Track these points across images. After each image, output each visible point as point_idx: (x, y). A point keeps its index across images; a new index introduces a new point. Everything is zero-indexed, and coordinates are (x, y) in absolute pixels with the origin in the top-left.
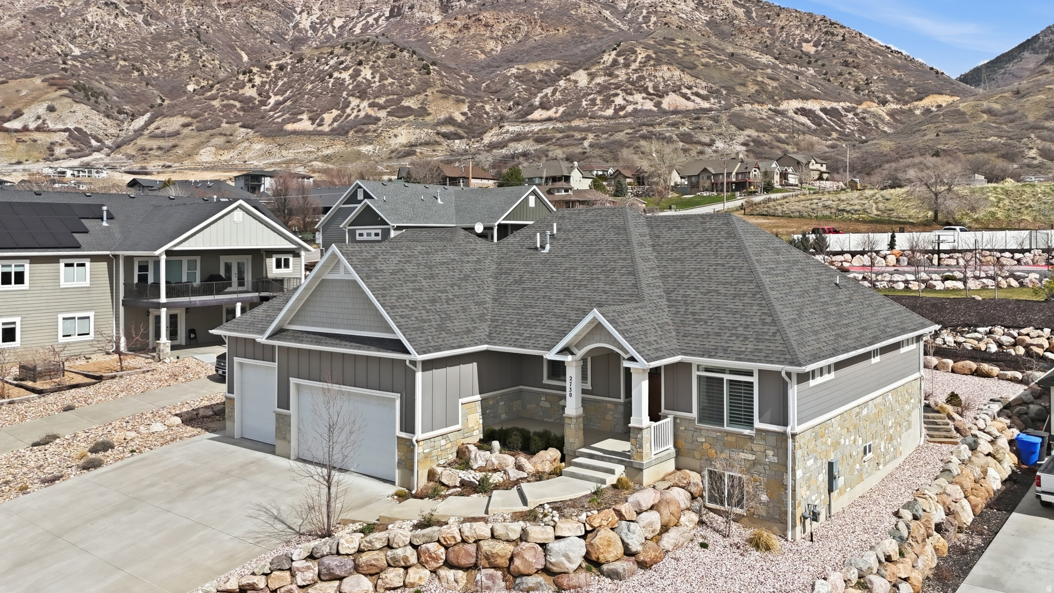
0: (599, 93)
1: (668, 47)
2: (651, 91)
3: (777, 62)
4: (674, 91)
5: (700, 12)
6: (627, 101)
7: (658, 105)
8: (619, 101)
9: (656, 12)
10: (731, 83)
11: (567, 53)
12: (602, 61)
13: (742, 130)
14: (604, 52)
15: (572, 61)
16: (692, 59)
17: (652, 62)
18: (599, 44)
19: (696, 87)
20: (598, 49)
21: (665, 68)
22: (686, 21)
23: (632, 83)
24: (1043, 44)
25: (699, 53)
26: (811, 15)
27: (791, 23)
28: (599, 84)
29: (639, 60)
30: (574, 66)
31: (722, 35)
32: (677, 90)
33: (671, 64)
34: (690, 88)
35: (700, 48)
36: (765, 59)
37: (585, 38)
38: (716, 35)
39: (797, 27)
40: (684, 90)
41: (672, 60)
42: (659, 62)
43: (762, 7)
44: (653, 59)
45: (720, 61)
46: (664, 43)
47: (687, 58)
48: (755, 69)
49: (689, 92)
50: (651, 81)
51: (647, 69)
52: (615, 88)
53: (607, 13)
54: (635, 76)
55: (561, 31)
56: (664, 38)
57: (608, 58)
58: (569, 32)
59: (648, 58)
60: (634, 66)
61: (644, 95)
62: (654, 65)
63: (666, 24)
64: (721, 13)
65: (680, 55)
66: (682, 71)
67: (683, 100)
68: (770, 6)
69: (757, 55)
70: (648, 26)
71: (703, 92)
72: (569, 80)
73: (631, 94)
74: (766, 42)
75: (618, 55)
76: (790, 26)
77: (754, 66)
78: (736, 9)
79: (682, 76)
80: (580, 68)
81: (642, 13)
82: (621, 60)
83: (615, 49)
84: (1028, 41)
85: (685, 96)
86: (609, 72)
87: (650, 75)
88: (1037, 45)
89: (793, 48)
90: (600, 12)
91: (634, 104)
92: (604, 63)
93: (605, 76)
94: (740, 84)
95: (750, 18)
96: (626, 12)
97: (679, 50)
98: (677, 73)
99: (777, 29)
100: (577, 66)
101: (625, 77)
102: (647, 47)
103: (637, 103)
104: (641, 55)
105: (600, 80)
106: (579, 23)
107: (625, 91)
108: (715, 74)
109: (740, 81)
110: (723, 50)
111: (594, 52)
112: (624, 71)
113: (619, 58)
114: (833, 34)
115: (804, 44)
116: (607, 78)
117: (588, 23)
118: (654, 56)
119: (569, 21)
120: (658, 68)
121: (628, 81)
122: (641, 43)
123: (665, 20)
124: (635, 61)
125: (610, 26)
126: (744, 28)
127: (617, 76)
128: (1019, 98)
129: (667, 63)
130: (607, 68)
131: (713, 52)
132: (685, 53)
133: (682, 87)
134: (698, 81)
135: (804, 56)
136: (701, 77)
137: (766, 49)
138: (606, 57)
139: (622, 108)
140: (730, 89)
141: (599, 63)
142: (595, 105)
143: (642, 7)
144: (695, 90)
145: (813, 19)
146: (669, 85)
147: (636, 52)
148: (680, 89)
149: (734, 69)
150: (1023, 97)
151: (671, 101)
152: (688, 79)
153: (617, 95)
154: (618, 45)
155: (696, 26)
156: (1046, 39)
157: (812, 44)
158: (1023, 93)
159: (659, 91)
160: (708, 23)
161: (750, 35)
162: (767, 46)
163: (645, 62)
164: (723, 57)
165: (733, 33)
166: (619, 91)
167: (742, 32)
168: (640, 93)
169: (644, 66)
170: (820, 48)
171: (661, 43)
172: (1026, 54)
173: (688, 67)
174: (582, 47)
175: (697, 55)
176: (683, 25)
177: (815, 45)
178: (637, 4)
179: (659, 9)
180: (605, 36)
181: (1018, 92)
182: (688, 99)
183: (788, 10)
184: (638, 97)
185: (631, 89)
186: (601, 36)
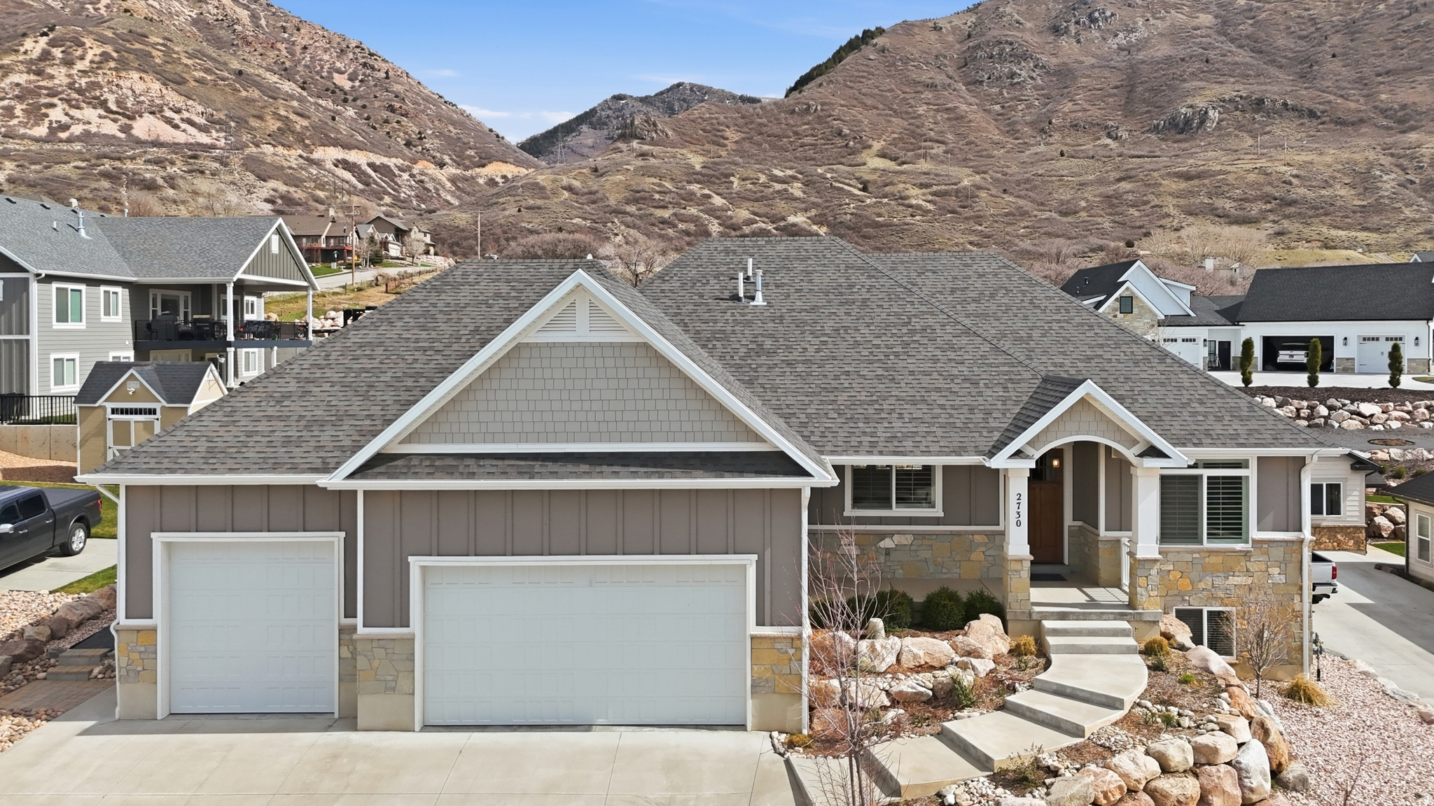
0: (20, 98)
1: (137, 46)
2: (114, 108)
3: (305, 94)
4: (152, 113)
5: (181, 3)
6: (72, 118)
7: (126, 129)
8: (57, 114)
10: (242, 114)
12: (22, 49)
13: (265, 181)
14: (24, 35)
16: (179, 69)
17: (112, 64)
18: (12, 21)
19: (188, 110)
20: (11, 30)
21: (135, 75)
22: (160, 12)
23: (80, 91)
25: (189, 62)
26: (343, 38)
27: (317, 44)
28: (18, 85)
29: (89, 56)
31: (218, 43)
32: (156, 111)
33: (146, 72)
34: (178, 111)
35: (190, 56)
36: (287, 86)
38: (208, 40)
39: (326, 51)
40: (169, 114)
41: (145, 64)
42: (123, 65)
43: (274, 14)
44: (114, 59)
45: (223, 79)
46: (129, 37)
47: (169, 66)
48: (275, 99)
49: (176, 117)
50: (111, 91)
51: (104, 74)
52: (48, 95)
54: (84, 81)
56: (130, 31)
57: (34, 46)
59: (106, 57)
60: (80, 65)
61: (102, 112)
62: (116, 69)
63: (126, 11)
64: (215, 11)
65: (158, 61)
66: (164, 84)
67: (168, 127)
68: (286, 14)
69: (275, 78)
70: (96, 9)
71: (201, 120)
73: (78, 108)
74: (283, 63)
75: (53, 43)
76: (316, 47)
77: (273, 94)
78: (238, 10)
79: (164, 91)
82: (57, 53)
83: (44, 34)
85: (169, 121)
86: (37, 67)
87: (109, 82)
88: (594, 119)
89: (322, 77)
91: (84, 123)
92: (25, 53)
93: (28, 73)
94: (254, 116)
95: (259, 26)
97: (155, 53)
98: (156, 86)
99: (298, 49)
101: (66, 81)
102: (102, 40)
103: (89, 123)
104: (94, 51)
105: (21, 78)
107: (68, 101)
108: (217, 97)
109: (255, 112)
110: (225, 64)
112: (63, 70)
113: (54, 50)
114: (373, 68)
115: (336, 75)
116: (32, 77)
118: (115, 55)
120: (123, 74)
121: (71, 86)
122: (91, 33)
123: (125, 5)
124: (82, 58)
126: (250, 39)
127: (52, 77)
128: (598, 177)
129: (138, 70)
130: (31, 62)
131: (210, 64)
132: (167, 59)
133: (165, 108)
134: (190, 102)
135: (337, 90)
136: (194, 97)
137: (287, 74)
138: (28, 44)
139: (65, 127)
140: (242, 122)
141: (17, 51)
142: (13, 116)
144: (186, 115)
145: (346, 43)
146: (143, 102)
147: (84, 44)
148: (161, 111)
149: (244, 94)
150: (602, 175)
151: (144, 127)
152: (173, 98)
153: (53, 106)
154: (52, 29)
155: (177, 23)
156: (604, 113)
157: (346, 76)
158: (602, 171)
159: (127, 109)
160: (195, 22)
161: (260, 50)
162: (286, 70)
163: (101, 62)
164: (226, 74)
165: (235, 42)
166: (55, 100)
167: (248, 44)
168: (95, 108)
169: (98, 68)
170: (357, 83)
171: (127, 37)
172: (584, 128)
173: (174, 81)
175: (186, 65)
176: (155, 17)
177: (351, 79)
180: (21, 11)
181: (596, 170)
182: (176, 127)
183: (311, 25)
184: (90, 113)
185: (77, 100)
186: (11, 10)
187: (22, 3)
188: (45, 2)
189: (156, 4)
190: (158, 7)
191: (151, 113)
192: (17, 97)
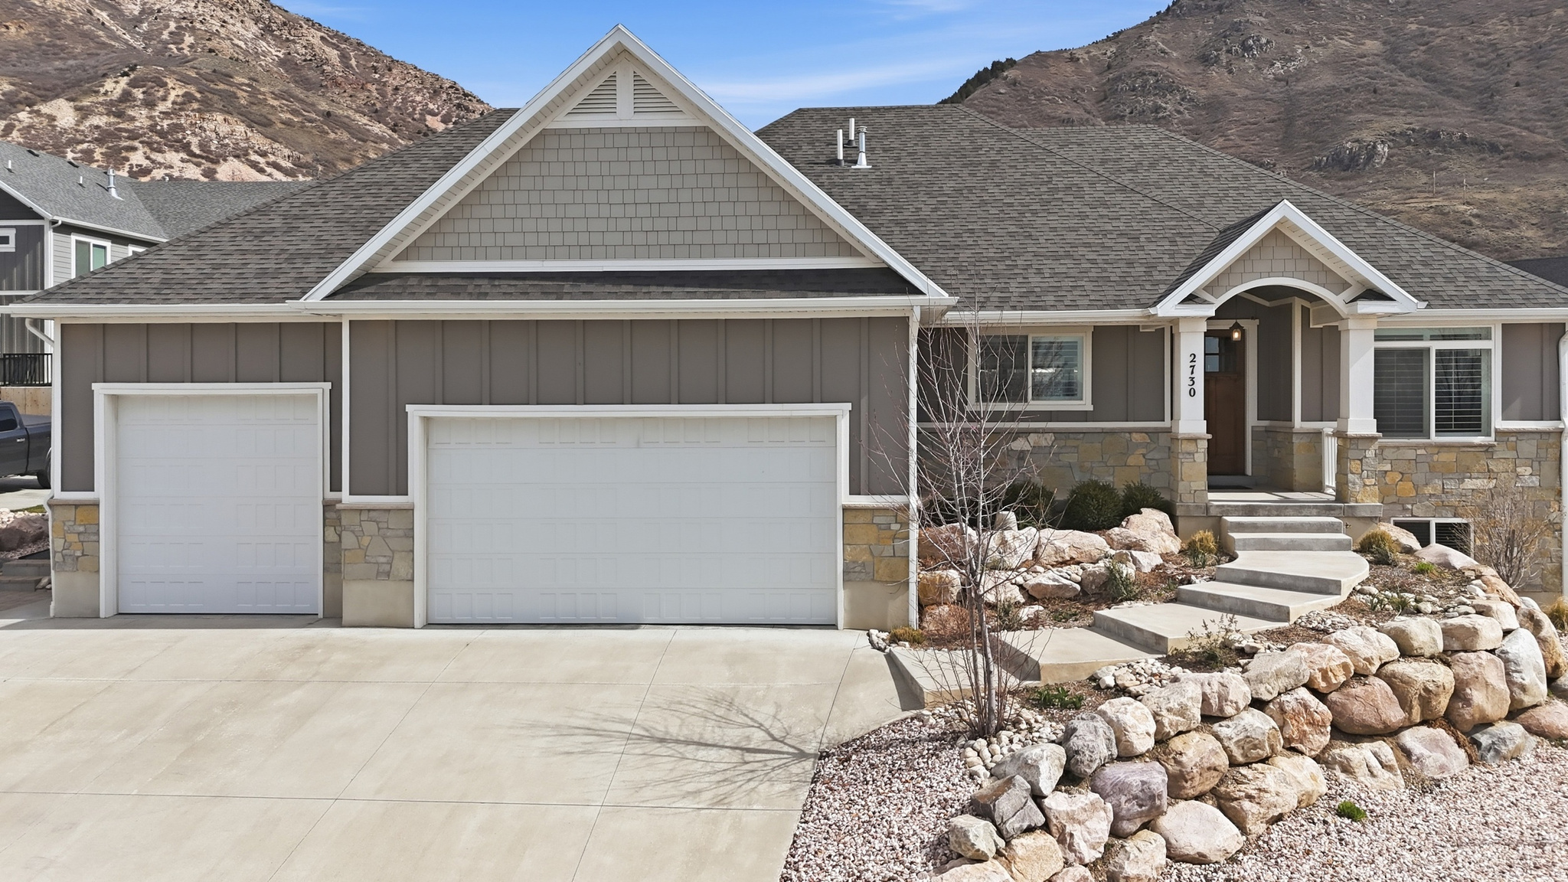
0: (99, 141)
1: (222, 86)
2: (198, 152)
3: (396, 136)
4: (237, 157)
5: (268, 43)
6: (153, 162)
7: (210, 174)
8: (137, 158)
9: (193, 30)
10: (330, 157)
11: (26, 69)
12: (102, 90)
14: (105, 75)
15: (38, 83)
16: (265, 111)
17: (195, 106)
18: (92, 62)
19: (273, 154)
20: (91, 72)
21: (220, 117)
22: (246, 52)
23: (162, 134)
25: (276, 103)
26: (437, 78)
27: (409, 85)
28: (97, 127)
29: (172, 97)
30: (43, 92)
31: (306, 84)
32: (241, 154)
33: (230, 113)
34: (263, 154)
35: (277, 97)
36: (377, 128)
37: (63, 49)
38: (296, 82)
39: (418, 91)
40: (254, 157)
41: (229, 106)
42: (207, 107)
43: (365, 53)
44: (197, 100)
45: (310, 121)
46: (213, 77)
47: (255, 107)
48: (365, 141)
49: (261, 160)
50: (194, 134)
51: (187, 115)
52: (129, 138)
53: (103, 15)
54: (166, 123)
55: (13, 29)
56: (214, 71)
57: (115, 87)
58: (30, 34)
59: (188, 98)
60: (162, 107)
61: (186, 157)
62: (199, 111)
63: (211, 51)
64: (303, 51)
65: (242, 102)
66: (249, 126)
67: (253, 172)
68: (377, 54)
69: (365, 120)
70: (179, 50)
71: (287, 164)
72: (38, 113)
73: (160, 151)
74: (374, 104)
75: (133, 84)
76: (408, 88)
77: (362, 136)
78: (327, 49)
79: (250, 134)
80: (57, 96)
81: (167, 26)
82: (138, 93)
83: (125, 74)
85: (254, 165)
86: (118, 108)
87: (192, 124)
89: (414, 119)
90: (89, 11)
91: (166, 168)
92: (106, 94)
93: (107, 114)
94: (343, 159)
95: (348, 66)
96: (137, 21)
97: (240, 94)
98: (241, 128)
99: (389, 90)
100: (50, 94)
101: (147, 123)
102: (185, 80)
103: (172, 168)
104: (176, 92)
105: (101, 121)
106: (50, 21)
107: (149, 144)
108: (304, 140)
109: (342, 155)
110: (313, 105)
111: (84, 75)
112: (145, 112)
113: (135, 91)
114: (467, 109)
115: (429, 117)
116: (112, 119)
117: (66, 25)
118: (198, 96)
119: (29, 16)
120: (207, 116)
121: (152, 128)
122: (174, 73)
123: (209, 44)
124: (164, 99)
125: (108, 37)
126: (340, 80)
127: (133, 119)
129: (222, 111)
130: (112, 103)
131: (297, 106)
132: (253, 100)
133: (251, 152)
134: (276, 145)
135: (430, 133)
136: (280, 140)
137: (377, 115)
138: (109, 85)
139: (146, 172)
140: (329, 165)
141: (97, 92)
142: (92, 160)
143: (168, 17)
144: (272, 158)
145: (440, 83)
146: (227, 145)
147: (166, 84)
148: (247, 154)
149: (332, 136)
151: (229, 170)
152: (258, 140)
153: (134, 149)
154: (133, 69)
155: (263, 63)
157: (439, 118)
159: (210, 152)
160: (282, 63)
161: (350, 92)
162: (376, 111)
163: (183, 103)
164: (314, 116)
165: (324, 83)
166: (136, 144)
167: (338, 85)
168: (177, 151)
169: (180, 109)
170: (451, 126)
171: (209, 78)
173: (260, 122)
174: (58, 64)
175: (273, 106)
176: (241, 57)
177: (445, 121)
178: (159, 11)
179: (198, 25)
180: (103, 52)
182: (262, 171)
183: (403, 64)
184: (173, 157)
185: (159, 143)
186: (94, 51)
187: (104, 43)
188: (126, 42)
189: (242, 44)
190: (244, 46)
191: (235, 157)
192: (96, 139)
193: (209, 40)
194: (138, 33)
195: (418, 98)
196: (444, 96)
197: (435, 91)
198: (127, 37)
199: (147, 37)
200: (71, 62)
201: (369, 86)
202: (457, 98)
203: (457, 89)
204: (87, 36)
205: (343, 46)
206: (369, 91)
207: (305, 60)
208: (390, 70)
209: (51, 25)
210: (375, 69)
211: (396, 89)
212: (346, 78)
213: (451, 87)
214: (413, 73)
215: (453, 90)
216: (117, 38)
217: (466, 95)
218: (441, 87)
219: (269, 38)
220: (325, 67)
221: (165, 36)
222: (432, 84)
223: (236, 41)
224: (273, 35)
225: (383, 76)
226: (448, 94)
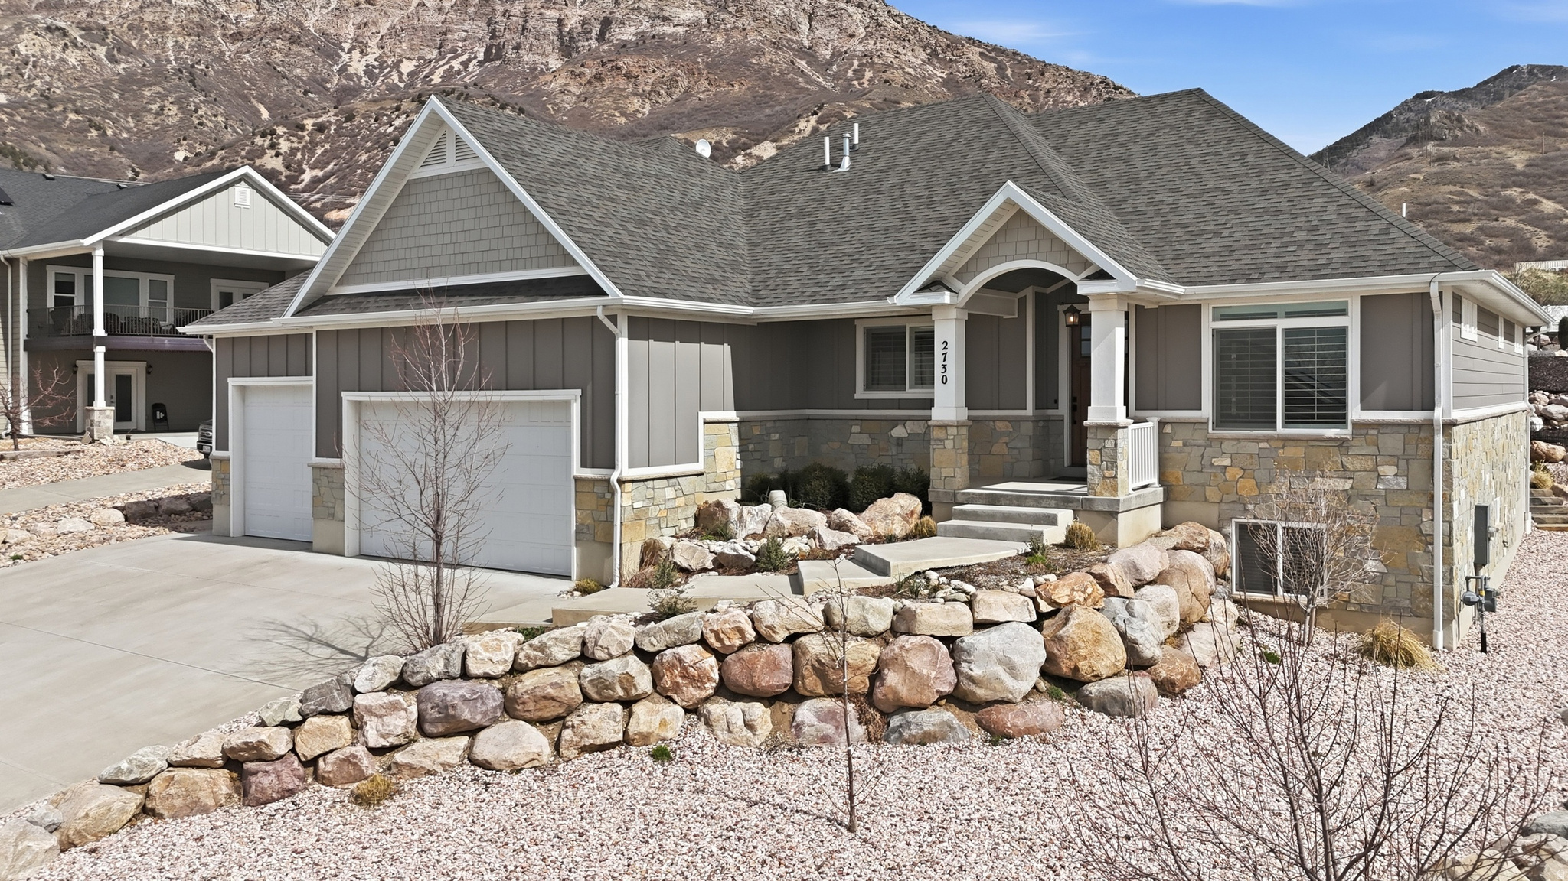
5: (934, 67)
9: (872, 65)
11: (745, 119)
12: (797, 130)
14: (799, 116)
15: (752, 130)
18: (793, 106)
20: (791, 114)
22: (915, 78)
24: (1397, 124)
26: (1087, 75)
27: (1060, 86)
30: (756, 137)
37: (771, 97)
39: (1069, 91)
43: (1020, 62)
53: (802, 64)
55: (737, 87)
56: (885, 100)
57: (806, 126)
58: (749, 89)
63: (886, 81)
64: (964, 69)
68: (1031, 60)
70: (860, 84)
72: (750, 156)
75: (820, 122)
76: (1059, 89)
78: (985, 64)
80: (766, 139)
81: (852, 65)
82: (824, 129)
83: (815, 113)
84: (1378, 120)
88: (1389, 126)
90: (792, 62)
92: (799, 133)
95: (1004, 77)
96: (829, 63)
99: (1042, 94)
100: (761, 138)
102: (861, 112)
106: (763, 76)
111: (786, 118)
113: (821, 127)
117: (775, 77)
119: (749, 73)
122: (852, 106)
123: (885, 76)
125: (806, 82)
126: (995, 91)
128: (1374, 191)
138: (802, 125)
141: (793, 132)
143: (852, 57)
145: (1090, 80)
150: (1379, 190)
154: (820, 108)
155: (928, 86)
156: (1402, 117)
158: (1379, 185)
160: (945, 83)
171: (882, 106)
172: (1375, 139)
174: (768, 111)
176: (910, 84)
178: (846, 53)
179: (876, 60)
180: (800, 96)
181: (1372, 184)
183: (1056, 68)
186: (794, 96)
187: (802, 88)
188: (820, 85)
189: (911, 71)
190: (913, 73)
193: (885, 71)
194: (829, 75)
195: (1069, 98)
196: (1095, 93)
197: (1085, 89)
198: (821, 80)
199: (836, 77)
200: (777, 108)
201: (1022, 93)
202: (1108, 93)
203: (1108, 84)
204: (792, 84)
205: (1000, 58)
206: (1022, 98)
207: (965, 77)
208: (1043, 74)
209: (764, 78)
210: (1029, 76)
211: (1049, 92)
212: (1001, 88)
213: (1101, 82)
214: (1064, 73)
215: (1103, 85)
216: (812, 82)
217: (1116, 88)
218: (1092, 84)
219: (935, 61)
220: (982, 81)
221: (850, 74)
222: (1083, 81)
223: (907, 70)
224: (938, 59)
225: (1036, 81)
226: (1098, 90)
